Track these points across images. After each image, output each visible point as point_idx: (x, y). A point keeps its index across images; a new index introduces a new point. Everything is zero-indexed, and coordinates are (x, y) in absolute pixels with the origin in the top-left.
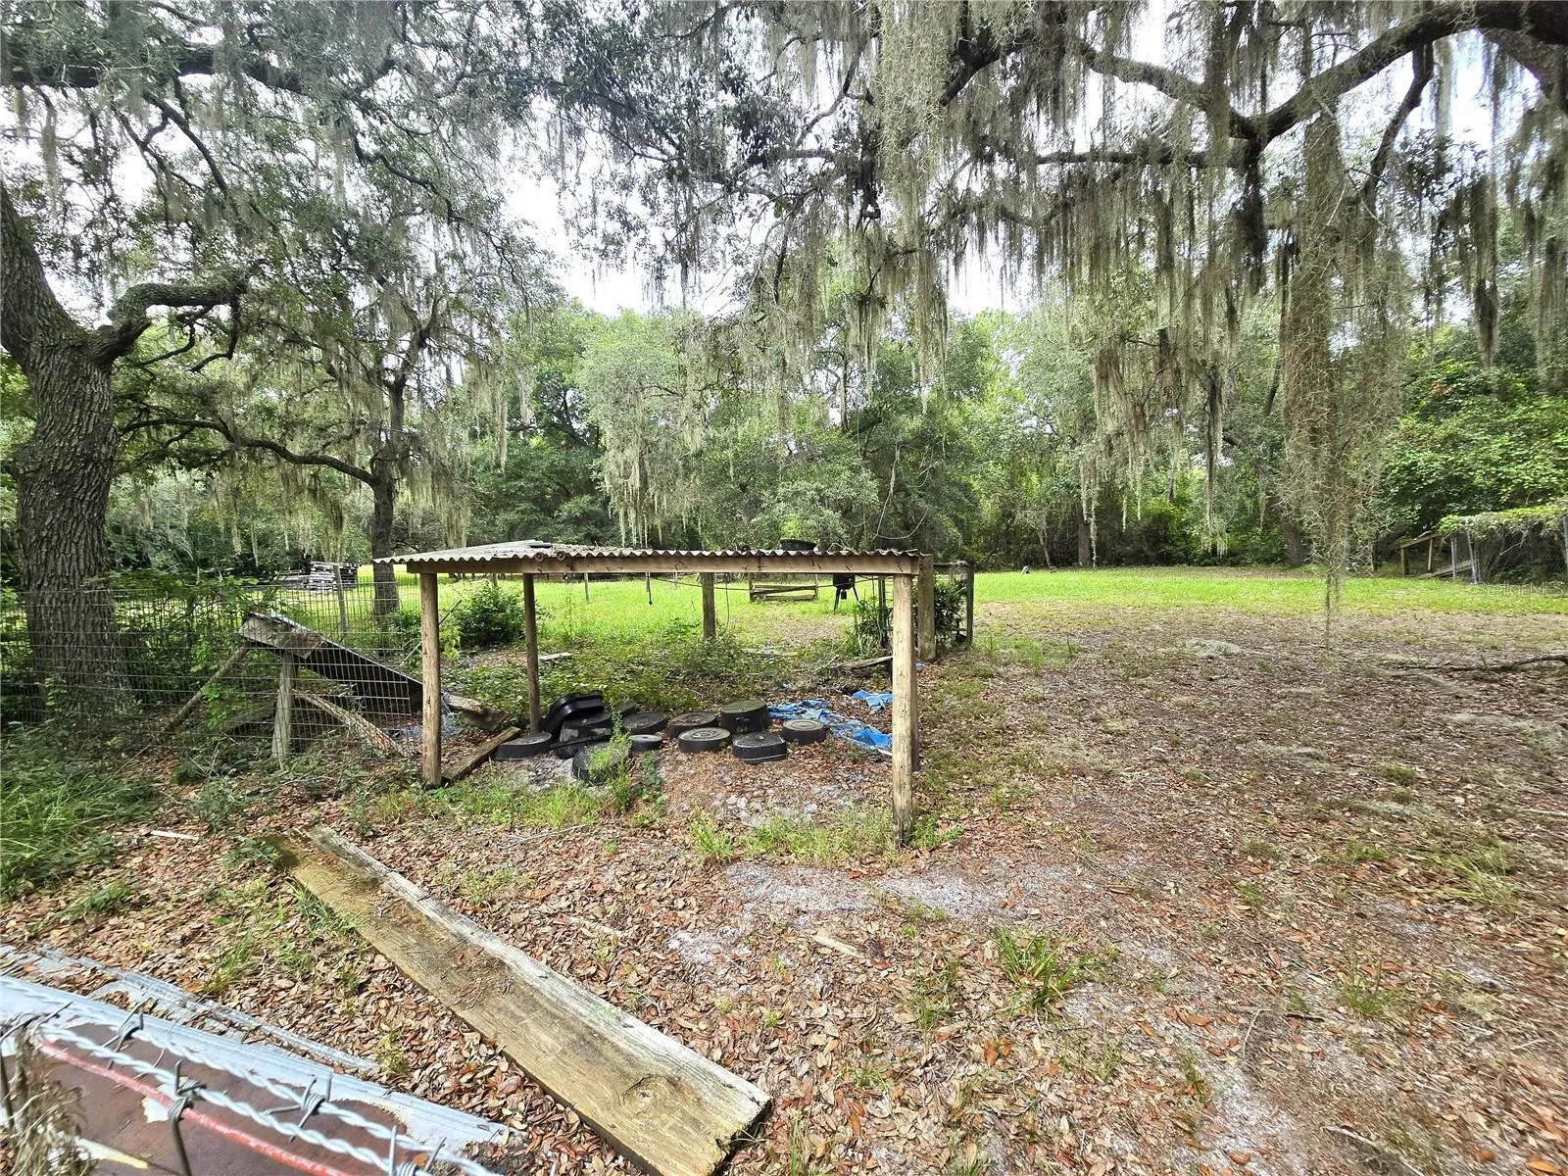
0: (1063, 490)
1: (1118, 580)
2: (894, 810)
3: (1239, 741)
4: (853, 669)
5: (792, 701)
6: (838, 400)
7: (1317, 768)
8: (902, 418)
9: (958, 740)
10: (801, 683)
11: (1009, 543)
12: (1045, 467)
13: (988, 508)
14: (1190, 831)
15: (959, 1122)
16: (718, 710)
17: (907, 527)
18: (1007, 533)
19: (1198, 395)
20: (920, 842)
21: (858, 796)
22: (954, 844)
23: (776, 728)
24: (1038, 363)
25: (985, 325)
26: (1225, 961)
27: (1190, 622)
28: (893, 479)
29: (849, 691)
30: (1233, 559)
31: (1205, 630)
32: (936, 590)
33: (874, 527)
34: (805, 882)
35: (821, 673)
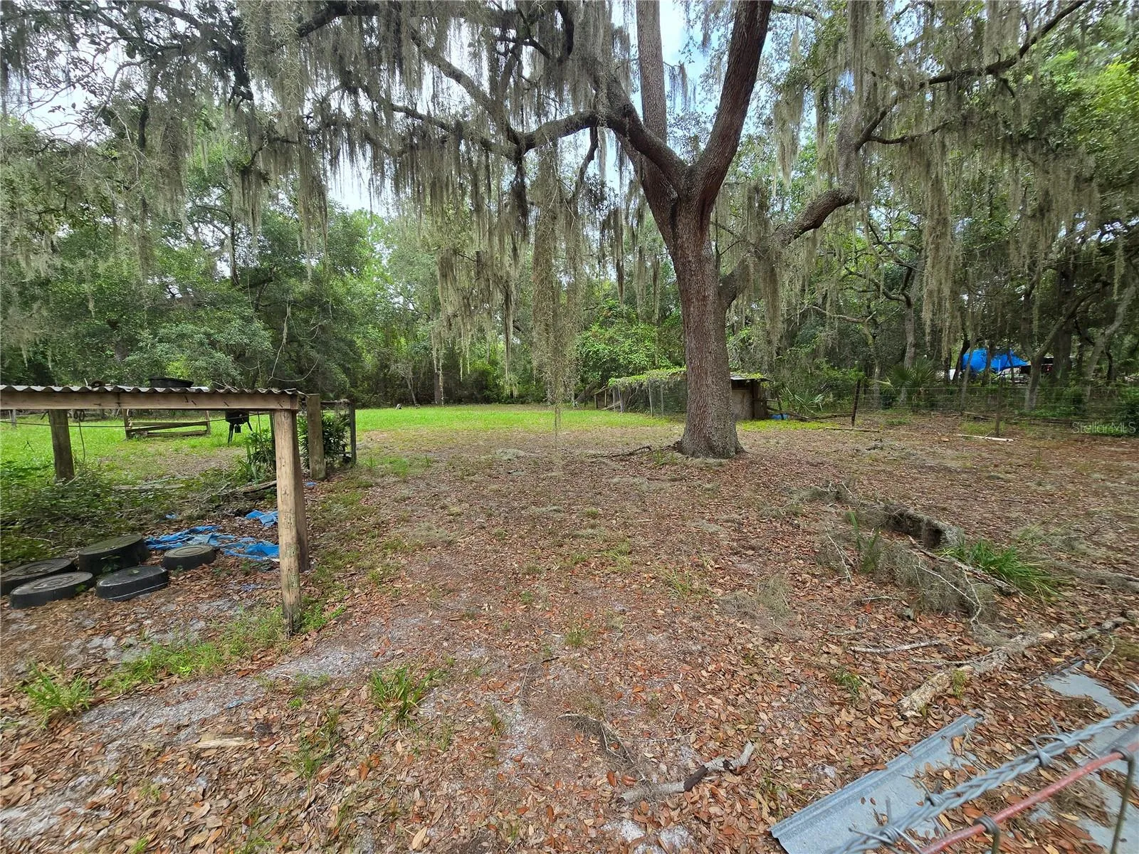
0: (422, 351)
1: (459, 413)
2: (284, 608)
3: (523, 508)
4: (245, 493)
5: (177, 530)
6: (227, 255)
7: (558, 516)
8: (293, 280)
9: (344, 538)
10: (187, 513)
11: (386, 387)
12: (410, 333)
13: (369, 360)
14: (497, 568)
15: (337, 837)
16: (75, 553)
17: (301, 372)
18: (384, 379)
19: (499, 297)
20: (309, 627)
21: (249, 603)
22: (338, 620)
23: (156, 559)
24: (402, 257)
25: (361, 220)
26: (514, 642)
27: (499, 439)
28: (286, 330)
29: (240, 513)
30: (521, 400)
31: (507, 443)
32: (323, 423)
33: (269, 371)
34: (187, 697)
35: (211, 501)
